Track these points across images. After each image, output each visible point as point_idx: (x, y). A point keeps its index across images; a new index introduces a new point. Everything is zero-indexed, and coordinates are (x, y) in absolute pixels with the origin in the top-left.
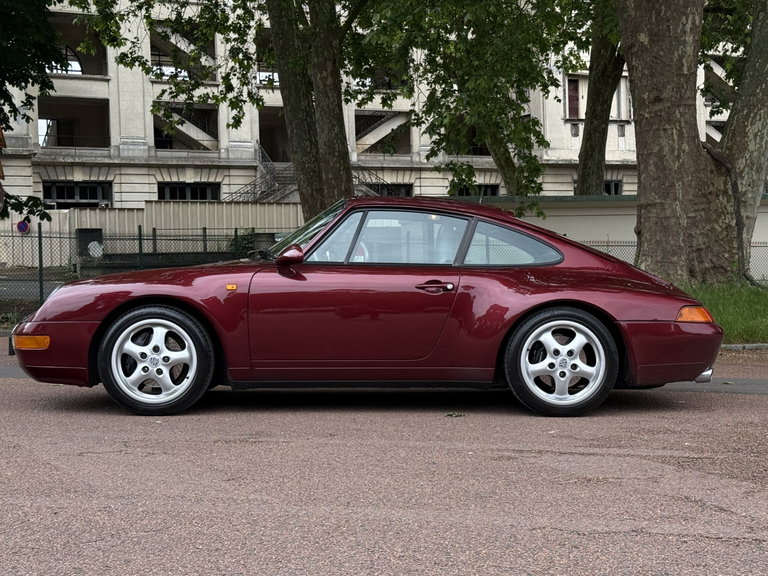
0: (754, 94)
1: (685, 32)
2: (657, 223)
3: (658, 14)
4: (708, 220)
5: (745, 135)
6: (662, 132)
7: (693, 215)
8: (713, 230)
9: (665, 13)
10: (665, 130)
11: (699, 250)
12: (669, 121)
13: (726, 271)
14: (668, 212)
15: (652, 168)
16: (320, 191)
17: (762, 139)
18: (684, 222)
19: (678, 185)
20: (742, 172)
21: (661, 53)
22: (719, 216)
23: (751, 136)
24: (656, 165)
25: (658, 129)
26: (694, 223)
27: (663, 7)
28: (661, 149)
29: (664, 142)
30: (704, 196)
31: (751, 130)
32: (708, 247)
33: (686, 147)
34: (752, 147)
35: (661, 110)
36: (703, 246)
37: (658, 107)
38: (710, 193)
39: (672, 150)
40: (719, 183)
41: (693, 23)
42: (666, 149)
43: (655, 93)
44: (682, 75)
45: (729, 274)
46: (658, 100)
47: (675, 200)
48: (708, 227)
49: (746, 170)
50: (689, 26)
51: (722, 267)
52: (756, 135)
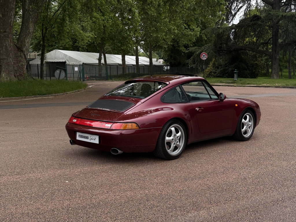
0: (26, 32)
1: (12, 15)
2: (6, 64)
3: (4, 10)
4: (17, 63)
5: (25, 42)
6: (6, 41)
7: (14, 62)
8: (19, 65)
9: (7, 10)
10: (7, 40)
11: (16, 70)
12: (8, 37)
13: (22, 76)
14: (9, 61)
15: (4, 49)
17: (29, 43)
18: (12, 63)
19: (11, 54)
20: (25, 51)
21: (6, 20)
22: (20, 62)
23: (26, 43)
24: (5, 49)
25: (5, 39)
26: (14, 64)
27: (6, 8)
28: (6, 44)
29: (7, 43)
30: (16, 57)
31: (26, 41)
32: (18, 70)
33: (12, 44)
34: (27, 45)
35: (6, 35)
36: (17, 70)
37: (5, 34)
38: (17, 56)
39: (9, 45)
40: (19, 53)
41: (14, 13)
42: (8, 45)
43: (4, 30)
44: (11, 26)
45: (23, 76)
46: (5, 32)
47: (10, 58)
48: (17, 65)
49: (26, 51)
50: (13, 14)
51: (21, 75)
52: (27, 42)
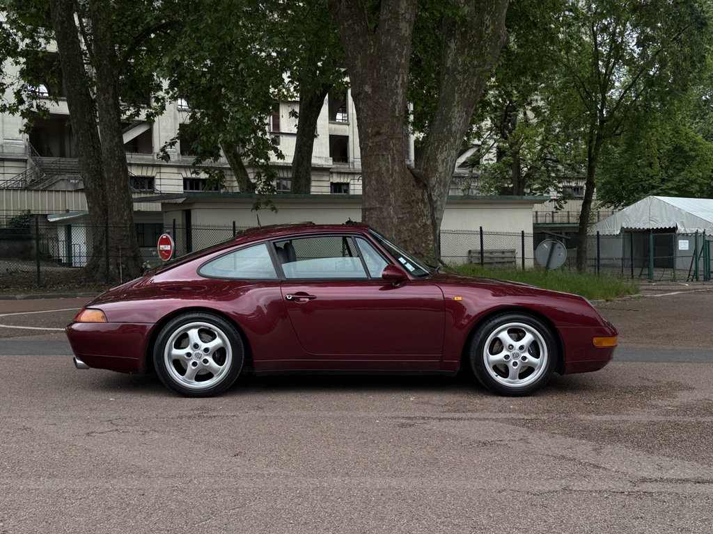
0: (442, 133)
1: (397, 86)
2: (377, 221)
3: (378, 72)
4: (411, 220)
5: (436, 161)
6: (381, 157)
7: (401, 216)
8: (415, 226)
9: (384, 72)
10: (383, 155)
11: (405, 241)
12: (386, 149)
13: (423, 256)
14: (385, 214)
15: (374, 182)
16: (102, 186)
17: (447, 163)
18: (395, 221)
19: (392, 195)
20: (434, 186)
21: (381, 100)
22: (418, 217)
23: (440, 162)
24: (377, 180)
25: (378, 155)
26: (402, 222)
27: (382, 68)
28: (380, 168)
29: (382, 163)
30: (409, 203)
31: (440, 157)
32: (411, 239)
33: (397, 168)
34: (440, 169)
35: (380, 141)
36: (408, 239)
37: (378, 139)
38: (413, 201)
39: (388, 170)
40: (419, 193)
41: (403, 80)
42: (384, 169)
43: (376, 129)
44: (394, 117)
45: (426, 258)
46: (378, 134)
47: (390, 205)
48: (411, 225)
49: (437, 185)
50: (400, 82)
51: (420, 253)
52: (443, 161)
